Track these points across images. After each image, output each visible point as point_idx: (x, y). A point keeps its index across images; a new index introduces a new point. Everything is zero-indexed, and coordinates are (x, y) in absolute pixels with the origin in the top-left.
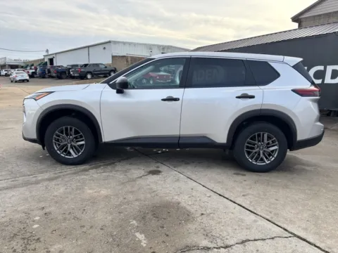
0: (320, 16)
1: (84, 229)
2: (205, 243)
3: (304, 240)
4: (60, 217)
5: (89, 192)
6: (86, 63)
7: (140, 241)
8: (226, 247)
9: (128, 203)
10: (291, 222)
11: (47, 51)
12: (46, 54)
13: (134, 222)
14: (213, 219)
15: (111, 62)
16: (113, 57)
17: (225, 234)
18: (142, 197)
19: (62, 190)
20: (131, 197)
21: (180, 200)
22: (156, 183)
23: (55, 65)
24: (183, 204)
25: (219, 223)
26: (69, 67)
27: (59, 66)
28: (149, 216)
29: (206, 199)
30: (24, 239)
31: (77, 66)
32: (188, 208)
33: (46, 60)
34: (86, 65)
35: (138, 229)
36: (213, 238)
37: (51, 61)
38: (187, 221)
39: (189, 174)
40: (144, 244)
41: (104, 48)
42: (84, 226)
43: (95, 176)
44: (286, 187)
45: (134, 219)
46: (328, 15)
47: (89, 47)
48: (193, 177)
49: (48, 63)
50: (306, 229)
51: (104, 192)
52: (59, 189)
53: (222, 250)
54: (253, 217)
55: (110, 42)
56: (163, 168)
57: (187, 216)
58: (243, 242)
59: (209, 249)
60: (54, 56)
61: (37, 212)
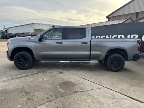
0: (116, 16)
1: (43, 89)
2: (81, 90)
3: (109, 88)
4: (34, 86)
5: (41, 79)
6: (23, 32)
7: (61, 91)
8: (87, 91)
9: (55, 82)
10: (105, 84)
11: (5, 27)
12: (4, 28)
13: (58, 87)
14: (82, 85)
15: (34, 32)
16: (35, 30)
17: (86, 88)
18: (59, 80)
19: (31, 79)
20: (55, 80)
21: (71, 80)
22: (62, 76)
23: (8, 33)
24: (72, 81)
25: (84, 86)
26: (15, 34)
27: (11, 34)
28: (62, 85)
29: (79, 80)
30: (25, 92)
31: (19, 33)
32: (74, 82)
33: (4, 31)
34: (23, 33)
35: (60, 88)
36: (83, 89)
37: (6, 31)
38: (74, 86)
39: (73, 73)
40: (63, 91)
41: (31, 26)
42: (43, 88)
43: (41, 75)
44: (104, 76)
45: (58, 86)
46: (119, 16)
47: (24, 25)
48: (74, 74)
49: (5, 32)
50: (109, 86)
51: (46, 79)
52: (30, 79)
53: (86, 92)
54: (94, 84)
55: (33, 23)
56: (64, 72)
57: (74, 84)
58: (91, 90)
59: (82, 92)
60: (8, 29)
61: (26, 85)
